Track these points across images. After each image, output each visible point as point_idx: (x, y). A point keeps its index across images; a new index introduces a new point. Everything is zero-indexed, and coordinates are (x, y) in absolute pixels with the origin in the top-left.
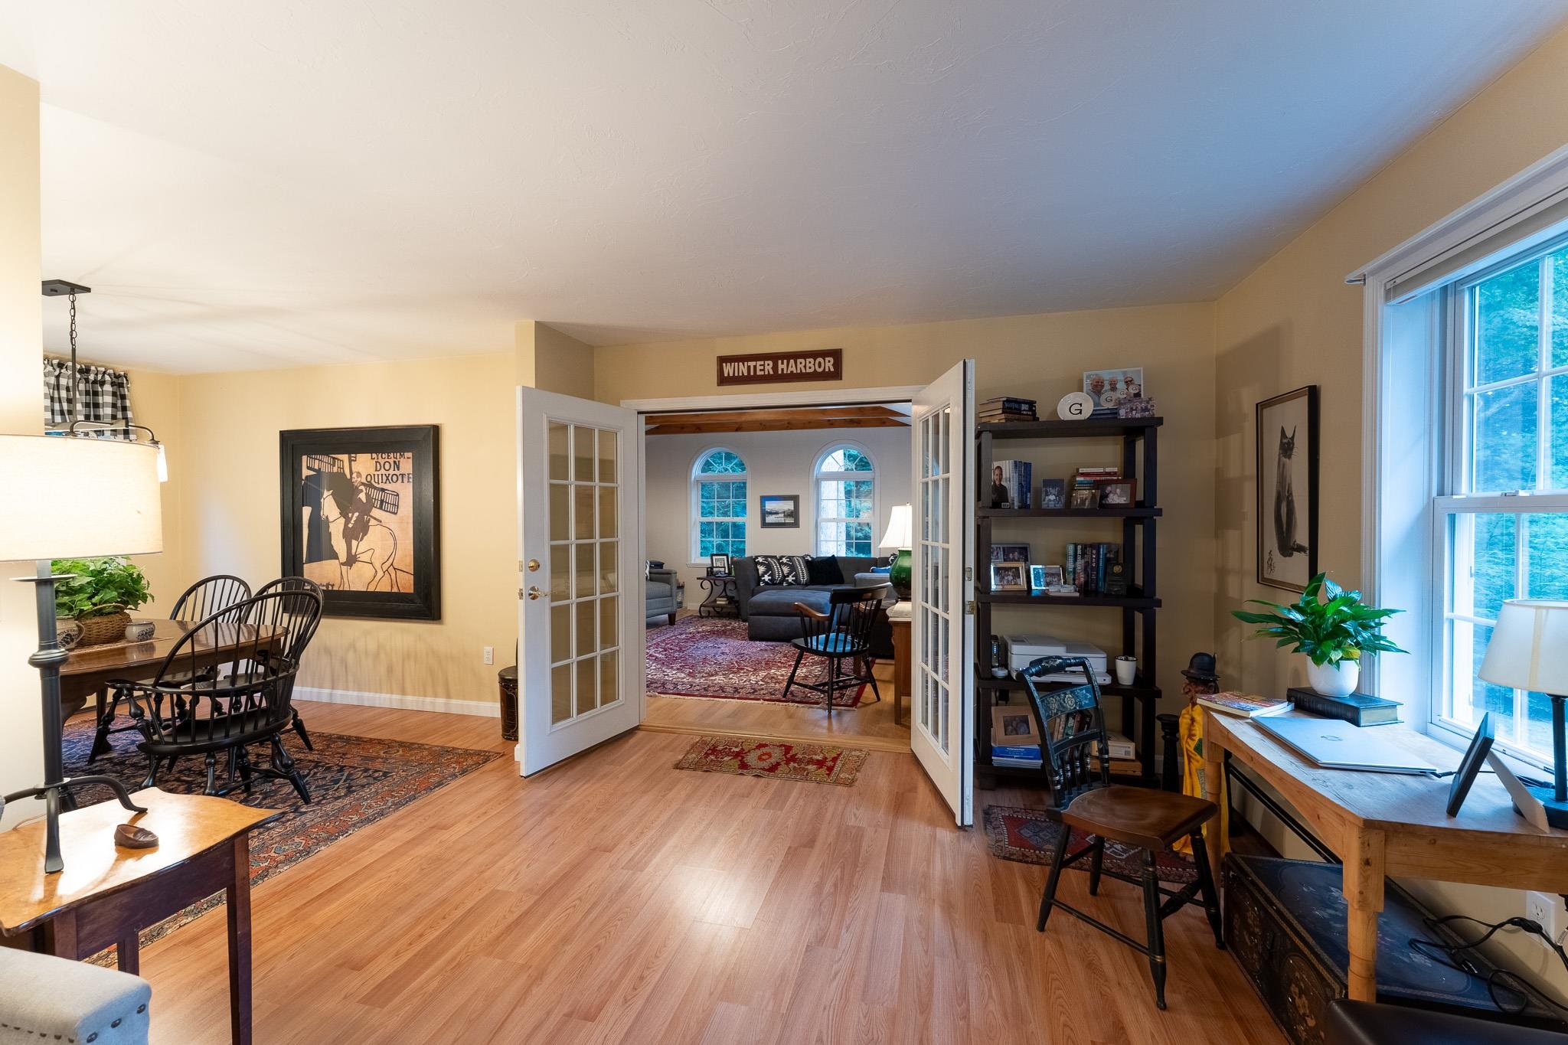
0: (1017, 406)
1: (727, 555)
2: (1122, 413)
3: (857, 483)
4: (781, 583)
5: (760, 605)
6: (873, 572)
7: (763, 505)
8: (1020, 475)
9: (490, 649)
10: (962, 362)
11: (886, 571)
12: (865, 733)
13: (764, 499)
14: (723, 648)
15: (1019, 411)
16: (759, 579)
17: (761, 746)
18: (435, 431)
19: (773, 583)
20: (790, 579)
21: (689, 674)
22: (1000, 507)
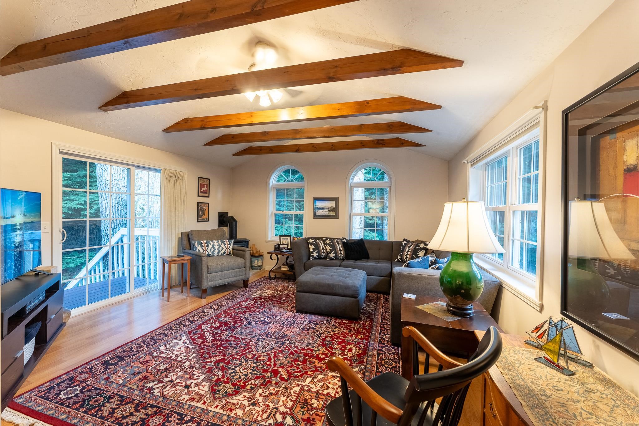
1: (290, 237)
4: (325, 258)
7: (314, 204)
13: (316, 199)
16: (310, 255)
19: (320, 258)
20: (332, 255)
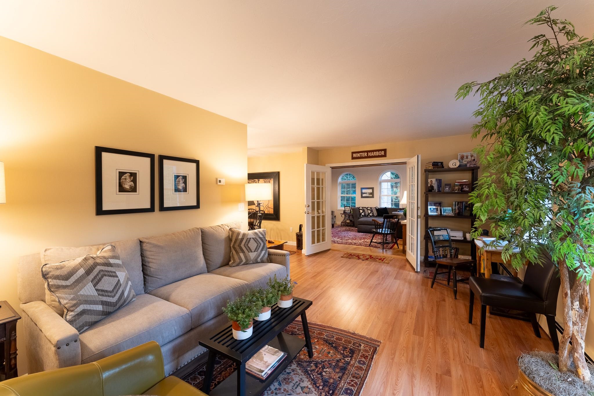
0: (437, 164)
1: (350, 207)
2: (468, 165)
3: (396, 183)
4: (368, 216)
5: (361, 221)
6: (398, 211)
7: (361, 191)
8: (438, 183)
9: (292, 228)
10: (417, 156)
11: (402, 212)
12: (393, 254)
13: (362, 189)
14: (350, 234)
15: (437, 165)
16: (360, 214)
17: (363, 255)
18: (278, 173)
19: (365, 216)
20: (371, 214)
21: (341, 239)
22: (432, 191)
